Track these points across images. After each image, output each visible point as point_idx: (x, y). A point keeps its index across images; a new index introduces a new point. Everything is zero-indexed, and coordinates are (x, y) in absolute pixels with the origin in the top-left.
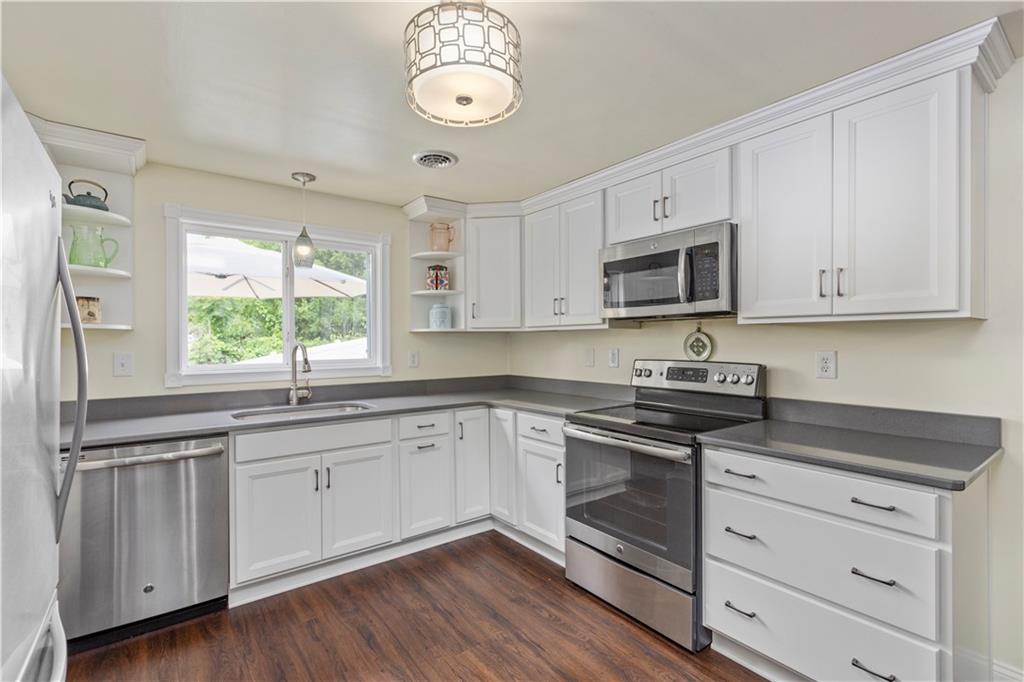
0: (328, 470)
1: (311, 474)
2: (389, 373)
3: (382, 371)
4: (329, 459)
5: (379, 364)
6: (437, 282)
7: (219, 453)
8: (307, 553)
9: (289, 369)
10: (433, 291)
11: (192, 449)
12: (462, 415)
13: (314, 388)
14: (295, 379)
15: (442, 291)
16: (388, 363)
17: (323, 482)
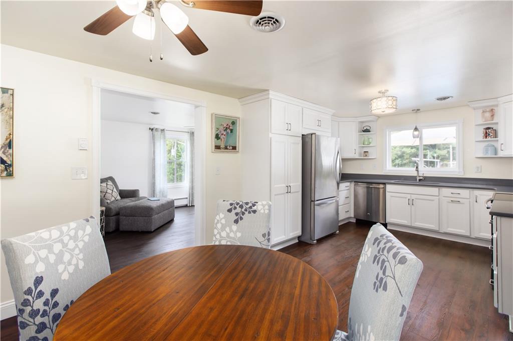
0: (413, 200)
1: (407, 199)
6: (487, 135)
7: (382, 188)
12: (477, 192)
14: (418, 173)
15: (488, 139)
17: (411, 203)
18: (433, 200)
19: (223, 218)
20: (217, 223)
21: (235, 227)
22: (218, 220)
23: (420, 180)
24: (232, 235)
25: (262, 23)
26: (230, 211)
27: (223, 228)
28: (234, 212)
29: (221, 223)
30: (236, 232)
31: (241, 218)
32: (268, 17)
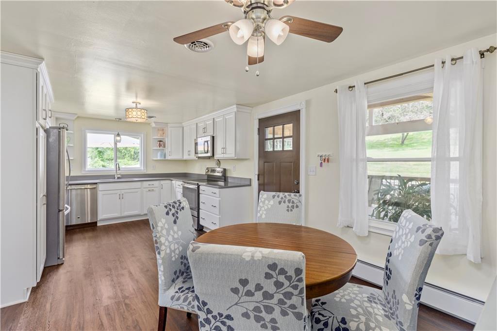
0: (123, 194)
1: (118, 195)
2: (145, 171)
3: (143, 171)
4: (123, 192)
5: (143, 169)
6: (160, 146)
7: (95, 188)
8: (116, 214)
9: (115, 169)
10: (159, 148)
11: (89, 186)
12: (162, 182)
13: (122, 175)
14: (116, 172)
15: (161, 148)
16: (145, 168)
17: (121, 197)
18: (137, 192)
19: (166, 223)
20: (161, 231)
21: (175, 228)
22: (162, 227)
23: (118, 178)
24: (176, 236)
25: (197, 45)
26: (167, 213)
27: (168, 234)
28: (171, 213)
29: (165, 229)
30: (178, 231)
31: (177, 218)
32: (204, 43)
